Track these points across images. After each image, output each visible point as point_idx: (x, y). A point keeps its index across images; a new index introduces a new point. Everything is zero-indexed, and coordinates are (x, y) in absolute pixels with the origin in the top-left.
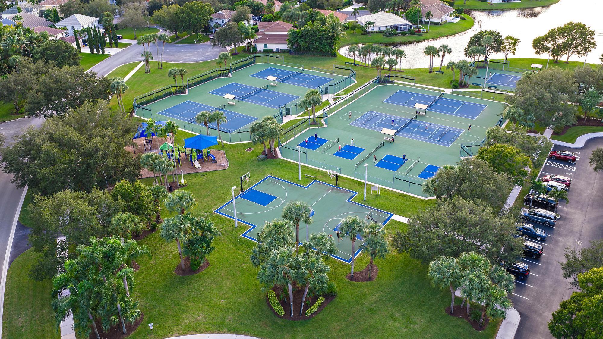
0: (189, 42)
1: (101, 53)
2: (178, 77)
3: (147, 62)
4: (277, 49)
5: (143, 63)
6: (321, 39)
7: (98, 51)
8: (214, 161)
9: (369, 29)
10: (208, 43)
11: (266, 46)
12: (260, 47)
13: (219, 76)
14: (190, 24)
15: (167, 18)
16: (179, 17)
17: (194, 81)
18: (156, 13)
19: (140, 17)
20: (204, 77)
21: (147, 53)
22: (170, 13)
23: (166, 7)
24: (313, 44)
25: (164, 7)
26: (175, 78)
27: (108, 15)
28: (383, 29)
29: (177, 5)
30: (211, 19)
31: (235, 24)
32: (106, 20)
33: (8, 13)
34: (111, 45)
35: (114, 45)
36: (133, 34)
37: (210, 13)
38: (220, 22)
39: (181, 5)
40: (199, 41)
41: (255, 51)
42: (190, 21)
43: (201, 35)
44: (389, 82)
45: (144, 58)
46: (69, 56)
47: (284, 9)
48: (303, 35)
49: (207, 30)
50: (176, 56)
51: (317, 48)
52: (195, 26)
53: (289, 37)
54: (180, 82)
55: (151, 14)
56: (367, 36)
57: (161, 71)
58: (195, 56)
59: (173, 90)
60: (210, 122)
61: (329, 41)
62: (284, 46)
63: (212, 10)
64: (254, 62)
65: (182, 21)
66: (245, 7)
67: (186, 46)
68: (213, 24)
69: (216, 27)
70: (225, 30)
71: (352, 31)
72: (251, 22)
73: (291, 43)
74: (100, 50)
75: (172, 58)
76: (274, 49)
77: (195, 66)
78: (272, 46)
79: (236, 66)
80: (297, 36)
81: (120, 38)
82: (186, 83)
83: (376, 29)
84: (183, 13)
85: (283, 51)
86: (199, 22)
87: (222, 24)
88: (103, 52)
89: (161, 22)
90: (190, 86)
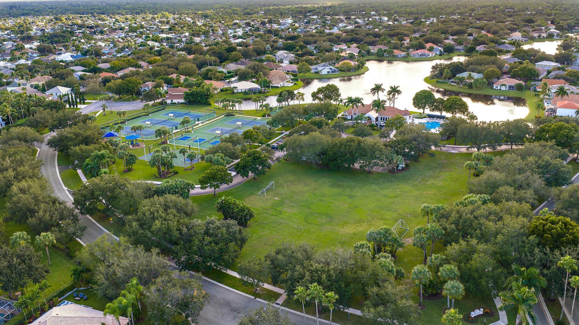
0: (128, 100)
1: (75, 107)
2: (122, 115)
3: (104, 109)
4: (178, 102)
5: (102, 111)
6: (201, 96)
7: (74, 107)
8: (138, 146)
9: (235, 91)
10: (139, 101)
11: (172, 101)
12: (169, 101)
13: (144, 115)
14: (128, 90)
15: (115, 87)
16: (122, 87)
17: (130, 118)
18: (108, 84)
19: (98, 87)
20: (136, 116)
21: (104, 105)
22: (116, 84)
23: (114, 81)
24: (197, 99)
25: (112, 81)
26: (120, 116)
27: (77, 87)
28: (243, 91)
29: (121, 80)
30: (141, 87)
31: (154, 89)
32: (76, 89)
33: (11, 87)
34: (80, 103)
35: (82, 103)
36: (93, 97)
37: (140, 84)
38: (146, 89)
39: (122, 80)
40: (134, 100)
41: (166, 103)
42: (128, 89)
43: (135, 96)
44: (233, 115)
45: (103, 108)
46: (62, 107)
47: (186, 80)
48: (192, 94)
49: (138, 93)
50: (120, 108)
51: (199, 101)
52: (131, 91)
53: (184, 96)
54: (123, 118)
55: (105, 85)
56: (234, 95)
57: (111, 115)
58: (131, 107)
59: (119, 122)
60: (137, 129)
61: (206, 97)
62: (182, 101)
63: (141, 82)
64: (164, 109)
65: (123, 89)
66: (161, 80)
67: (126, 102)
68: (142, 90)
69: (144, 91)
70: (148, 93)
71: (226, 92)
72: (165, 88)
73: (185, 99)
74: (75, 106)
75: (117, 108)
76: (177, 103)
77: (131, 112)
78: (175, 101)
79: (153, 111)
80: (188, 95)
81: (85, 100)
82: (126, 118)
83: (240, 91)
84: (124, 84)
85: (182, 103)
86: (133, 89)
87: (148, 90)
88: (77, 106)
89: (110, 90)
90: (128, 120)
